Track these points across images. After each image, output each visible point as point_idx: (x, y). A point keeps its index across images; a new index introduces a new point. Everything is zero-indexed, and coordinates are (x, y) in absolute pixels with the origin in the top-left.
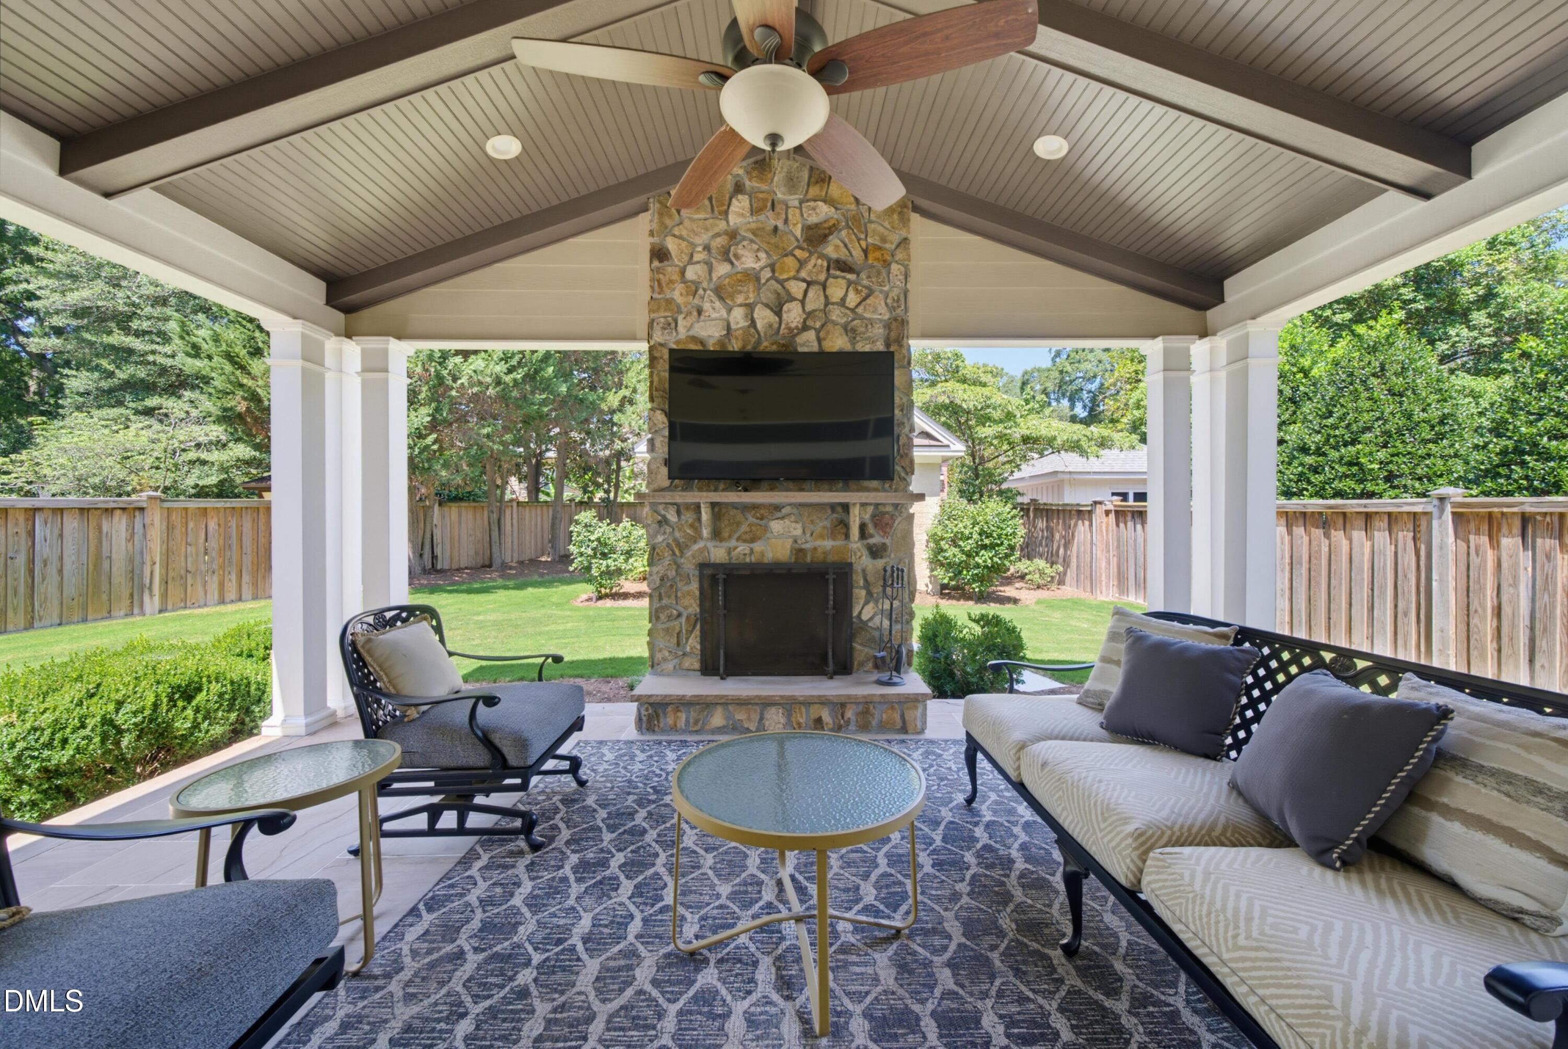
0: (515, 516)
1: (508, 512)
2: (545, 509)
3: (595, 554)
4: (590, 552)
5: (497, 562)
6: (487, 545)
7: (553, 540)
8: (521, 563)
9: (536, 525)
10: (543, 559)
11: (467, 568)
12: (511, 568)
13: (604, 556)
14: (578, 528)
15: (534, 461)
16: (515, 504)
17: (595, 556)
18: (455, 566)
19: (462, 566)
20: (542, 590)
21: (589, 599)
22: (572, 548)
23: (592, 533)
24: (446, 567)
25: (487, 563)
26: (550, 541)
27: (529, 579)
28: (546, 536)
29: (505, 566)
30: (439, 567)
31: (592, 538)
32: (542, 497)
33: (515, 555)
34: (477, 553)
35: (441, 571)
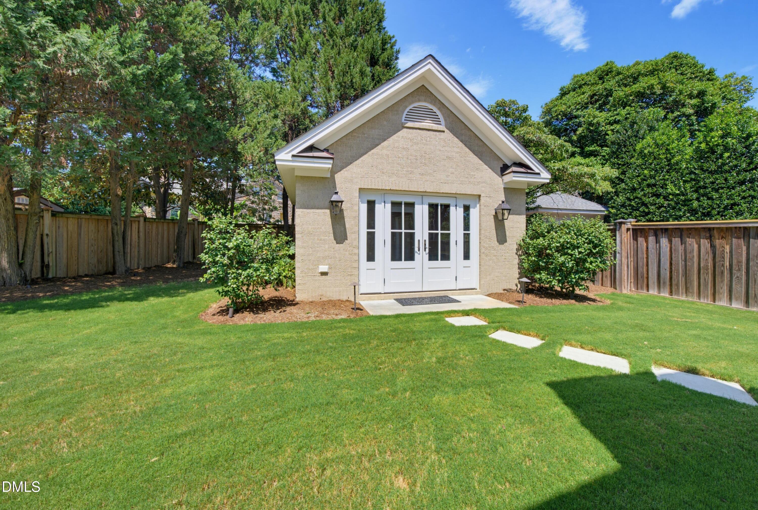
0: (142, 229)
1: (135, 226)
2: (171, 225)
3: (232, 263)
4: (226, 261)
5: (121, 269)
6: (110, 255)
7: (179, 250)
8: (148, 269)
9: (163, 237)
10: (169, 266)
11: (86, 276)
12: (135, 275)
13: (243, 265)
14: (212, 235)
15: (162, 190)
16: (142, 219)
17: (230, 266)
18: (72, 273)
19: (81, 274)
20: (165, 299)
21: (224, 312)
22: (203, 257)
23: (229, 240)
24: (61, 274)
25: (111, 270)
26: (175, 251)
27: (152, 287)
28: (171, 246)
29: (130, 272)
30: (50, 276)
31: (230, 245)
32: (169, 216)
33: (142, 263)
34: (99, 261)
35: (54, 280)
